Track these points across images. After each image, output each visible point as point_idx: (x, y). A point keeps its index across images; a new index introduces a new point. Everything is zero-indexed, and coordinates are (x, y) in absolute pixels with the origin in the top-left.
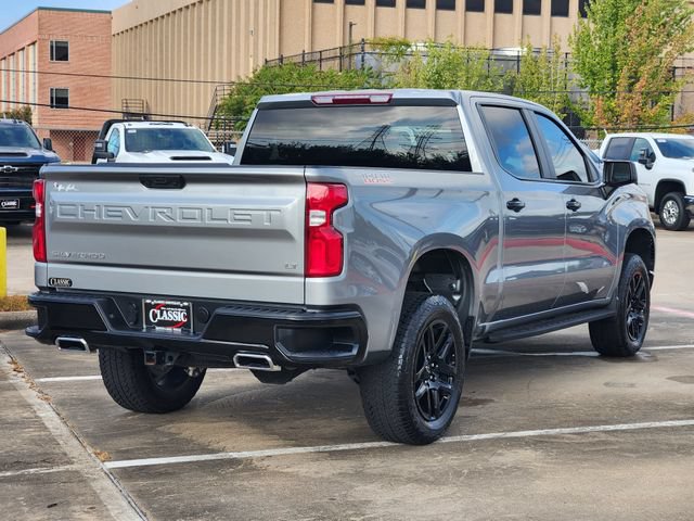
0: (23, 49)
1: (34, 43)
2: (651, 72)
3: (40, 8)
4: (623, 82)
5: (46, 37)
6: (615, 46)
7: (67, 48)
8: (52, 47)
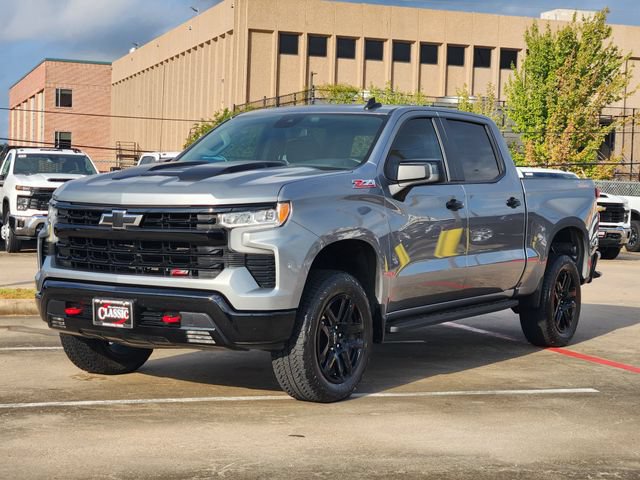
0: (34, 96)
1: (42, 91)
2: (578, 118)
3: (48, 60)
4: (552, 128)
5: (52, 85)
6: (545, 94)
7: (70, 96)
8: (57, 94)
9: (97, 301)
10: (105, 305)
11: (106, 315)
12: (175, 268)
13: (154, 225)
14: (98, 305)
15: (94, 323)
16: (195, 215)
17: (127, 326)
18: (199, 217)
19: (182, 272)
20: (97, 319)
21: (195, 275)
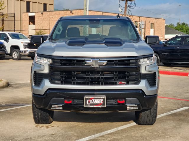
9: (87, 97)
10: (91, 99)
11: (91, 103)
12: (119, 81)
13: (113, 65)
14: (87, 99)
15: (85, 106)
16: (129, 60)
17: (103, 106)
18: (131, 61)
19: (123, 83)
20: (86, 104)
21: (128, 83)
